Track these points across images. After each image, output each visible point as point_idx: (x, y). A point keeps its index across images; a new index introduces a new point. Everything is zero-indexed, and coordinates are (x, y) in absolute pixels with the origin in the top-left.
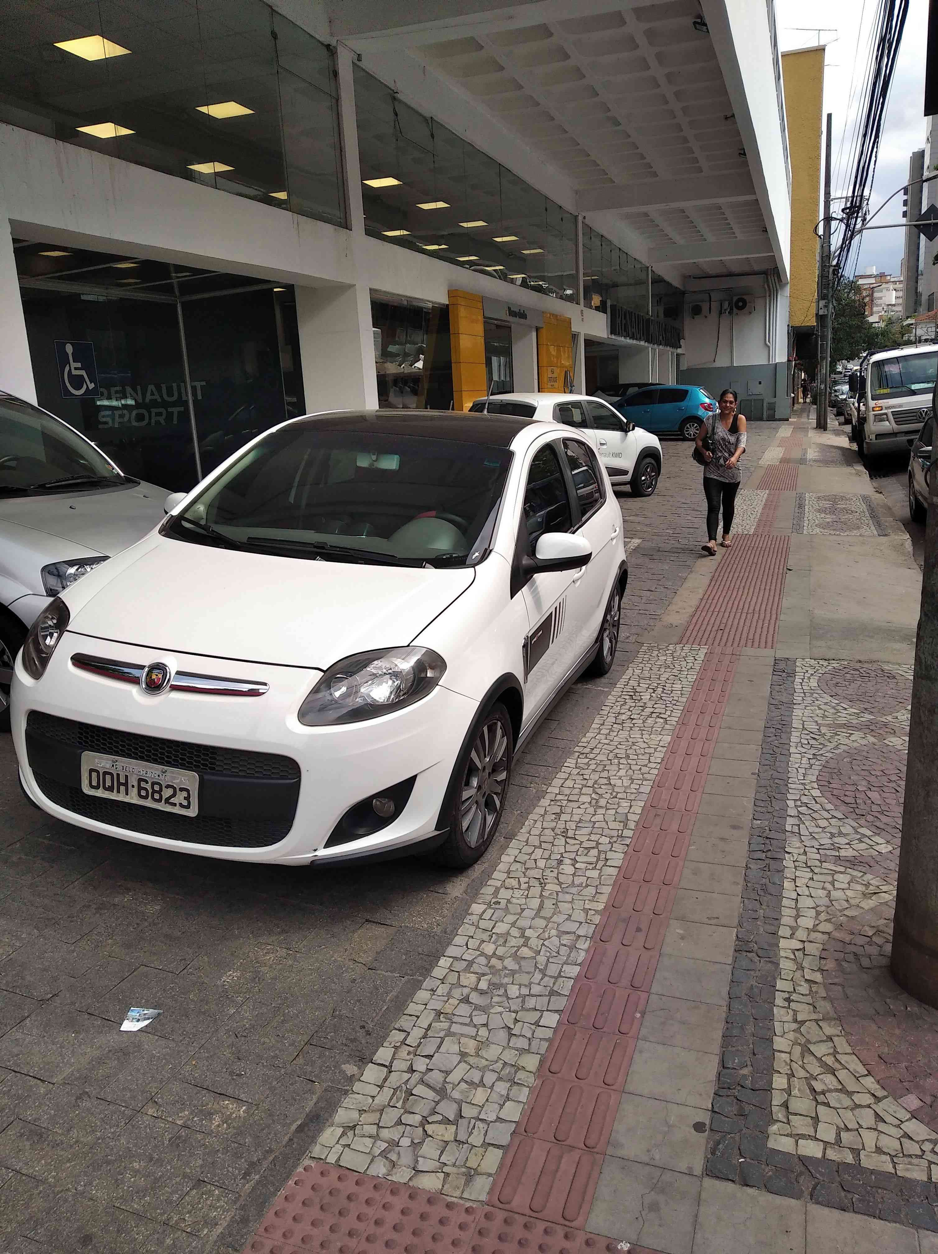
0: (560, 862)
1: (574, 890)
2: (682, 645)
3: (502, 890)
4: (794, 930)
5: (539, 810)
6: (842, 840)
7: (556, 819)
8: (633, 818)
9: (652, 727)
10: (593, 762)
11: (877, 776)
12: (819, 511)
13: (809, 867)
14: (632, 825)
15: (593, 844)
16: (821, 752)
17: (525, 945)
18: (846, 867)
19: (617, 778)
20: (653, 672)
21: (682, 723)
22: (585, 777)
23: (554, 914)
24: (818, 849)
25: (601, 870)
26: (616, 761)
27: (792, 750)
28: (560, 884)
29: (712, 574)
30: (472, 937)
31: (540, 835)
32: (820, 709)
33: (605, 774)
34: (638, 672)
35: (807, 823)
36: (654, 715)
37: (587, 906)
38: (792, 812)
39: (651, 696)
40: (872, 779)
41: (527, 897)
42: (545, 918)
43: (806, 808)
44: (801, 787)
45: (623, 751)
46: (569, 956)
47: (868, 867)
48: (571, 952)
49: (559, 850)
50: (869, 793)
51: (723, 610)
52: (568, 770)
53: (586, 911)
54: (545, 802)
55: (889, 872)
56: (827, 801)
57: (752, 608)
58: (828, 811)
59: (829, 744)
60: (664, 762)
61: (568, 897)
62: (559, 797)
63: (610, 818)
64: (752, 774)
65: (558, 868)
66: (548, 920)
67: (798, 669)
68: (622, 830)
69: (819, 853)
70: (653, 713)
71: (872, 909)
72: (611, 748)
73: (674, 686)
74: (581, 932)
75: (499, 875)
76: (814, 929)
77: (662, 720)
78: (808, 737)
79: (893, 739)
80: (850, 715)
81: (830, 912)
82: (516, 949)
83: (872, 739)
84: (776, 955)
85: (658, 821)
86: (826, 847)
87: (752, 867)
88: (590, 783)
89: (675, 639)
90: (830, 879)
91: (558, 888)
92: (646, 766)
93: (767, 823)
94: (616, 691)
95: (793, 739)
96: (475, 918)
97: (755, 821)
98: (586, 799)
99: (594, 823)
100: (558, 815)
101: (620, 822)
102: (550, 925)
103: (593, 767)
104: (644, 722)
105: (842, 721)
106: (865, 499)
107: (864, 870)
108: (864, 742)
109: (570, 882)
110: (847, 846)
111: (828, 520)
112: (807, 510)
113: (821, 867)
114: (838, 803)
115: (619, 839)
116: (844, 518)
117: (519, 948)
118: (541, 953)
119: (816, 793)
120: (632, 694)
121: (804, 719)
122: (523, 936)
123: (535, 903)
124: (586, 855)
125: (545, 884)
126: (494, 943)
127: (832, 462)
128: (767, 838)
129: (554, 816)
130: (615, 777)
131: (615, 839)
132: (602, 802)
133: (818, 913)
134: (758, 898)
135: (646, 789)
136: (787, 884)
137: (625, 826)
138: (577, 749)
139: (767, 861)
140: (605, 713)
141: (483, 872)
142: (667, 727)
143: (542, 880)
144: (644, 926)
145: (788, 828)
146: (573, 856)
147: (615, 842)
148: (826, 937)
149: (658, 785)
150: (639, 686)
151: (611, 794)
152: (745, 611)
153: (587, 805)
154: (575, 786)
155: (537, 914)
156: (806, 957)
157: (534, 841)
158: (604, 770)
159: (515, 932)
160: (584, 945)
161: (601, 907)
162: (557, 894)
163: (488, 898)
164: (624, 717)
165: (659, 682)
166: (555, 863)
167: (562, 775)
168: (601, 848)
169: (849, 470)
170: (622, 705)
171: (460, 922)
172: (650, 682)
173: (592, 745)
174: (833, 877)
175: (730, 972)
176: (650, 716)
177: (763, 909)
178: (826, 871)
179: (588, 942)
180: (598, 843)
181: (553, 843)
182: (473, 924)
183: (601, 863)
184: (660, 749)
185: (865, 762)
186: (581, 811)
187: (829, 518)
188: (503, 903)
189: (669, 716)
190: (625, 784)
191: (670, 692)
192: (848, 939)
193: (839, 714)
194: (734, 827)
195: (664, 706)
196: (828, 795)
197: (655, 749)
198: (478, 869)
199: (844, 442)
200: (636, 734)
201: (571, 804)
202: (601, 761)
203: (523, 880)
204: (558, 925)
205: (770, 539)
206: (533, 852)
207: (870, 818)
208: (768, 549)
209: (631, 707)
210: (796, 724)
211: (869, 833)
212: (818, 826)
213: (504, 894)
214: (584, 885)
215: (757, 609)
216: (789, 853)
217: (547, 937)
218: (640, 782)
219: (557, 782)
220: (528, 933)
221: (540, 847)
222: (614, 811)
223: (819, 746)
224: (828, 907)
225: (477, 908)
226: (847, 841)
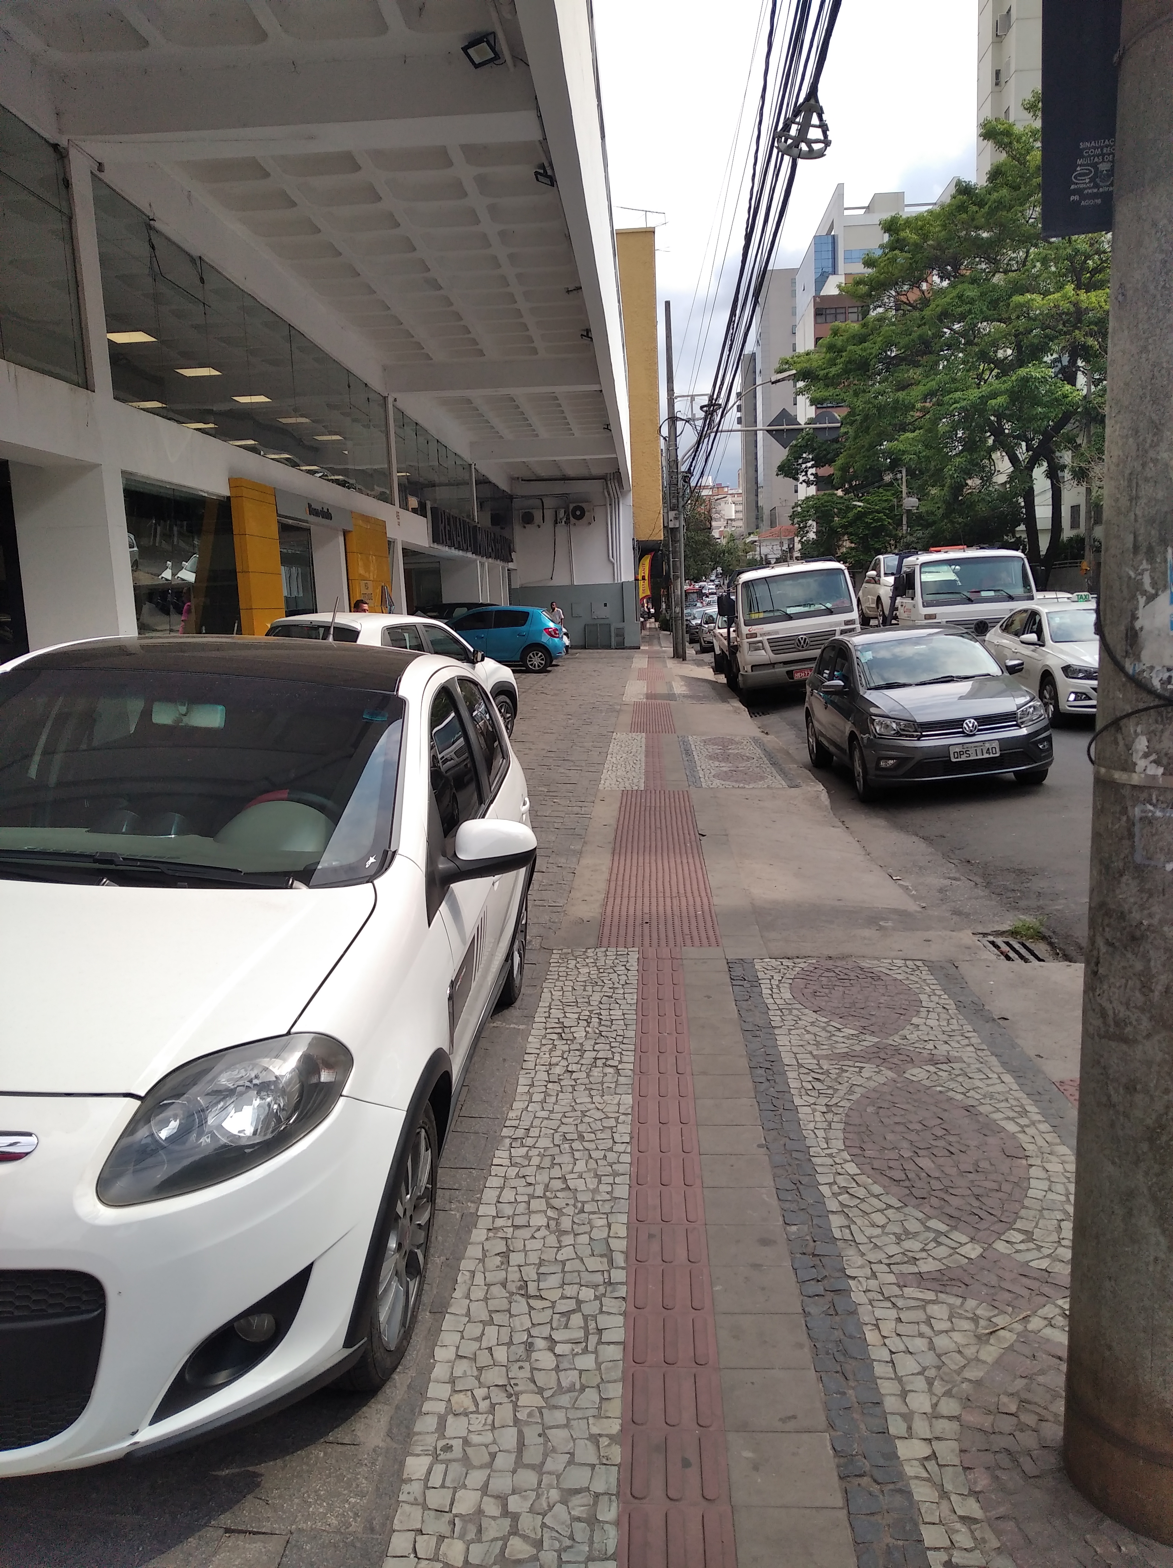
0: (529, 1347)
1: (564, 1400)
2: (604, 949)
3: (450, 1419)
4: (908, 1417)
5: (474, 1251)
6: (913, 1245)
7: (502, 1263)
8: (618, 1245)
9: (602, 1083)
10: (533, 1152)
11: (917, 1132)
12: (711, 757)
13: (888, 1299)
14: (620, 1259)
15: (571, 1305)
16: (834, 1101)
17: (514, 1531)
18: (936, 1291)
19: (575, 1176)
20: (576, 993)
21: (640, 1071)
22: (530, 1180)
23: (545, 1455)
24: (889, 1265)
25: (596, 1352)
26: (567, 1146)
27: (797, 1101)
28: (540, 1391)
29: (612, 845)
30: (420, 1532)
31: (486, 1299)
32: (808, 1032)
33: (556, 1172)
34: (557, 994)
35: (859, 1221)
36: (599, 1063)
37: (595, 1430)
38: (833, 1205)
39: (587, 1032)
40: (913, 1136)
41: (493, 1427)
42: (532, 1467)
43: (846, 1195)
44: (829, 1161)
45: (572, 1129)
46: (591, 1542)
47: (963, 1286)
48: (592, 1531)
49: (522, 1324)
50: (917, 1160)
51: (640, 894)
52: (501, 1171)
53: (595, 1439)
54: (479, 1234)
55: (993, 1291)
56: (870, 1181)
57: (675, 890)
58: (877, 1196)
59: (839, 1087)
60: (635, 1140)
61: (559, 1417)
62: (499, 1222)
63: (585, 1251)
64: (759, 1146)
65: (528, 1358)
66: (539, 1468)
67: (761, 975)
68: (609, 1271)
69: (891, 1272)
70: (596, 1059)
71: (998, 1362)
72: (554, 1124)
73: (612, 1012)
74: (599, 1486)
75: (438, 1390)
76: (934, 1415)
77: (611, 1070)
78: (811, 1079)
79: (915, 1071)
80: (848, 1039)
81: (946, 1378)
82: (500, 1543)
83: (890, 1074)
84: (901, 1475)
85: (655, 1247)
86: (897, 1259)
87: (812, 1311)
88: (539, 1191)
89: (593, 941)
90: (920, 1315)
91: (538, 1401)
92: (611, 1149)
93: (806, 1228)
94: (537, 1030)
95: (793, 1084)
96: (416, 1488)
97: (788, 1228)
98: (538, 1220)
99: (563, 1263)
100: (505, 1256)
101: (601, 1256)
102: (546, 1479)
103: (535, 1161)
104: (588, 1076)
105: (841, 1048)
106: (756, 740)
107: (959, 1291)
108: (882, 1080)
109: (553, 1384)
110: (924, 1254)
111: (724, 769)
112: (696, 757)
113: (902, 1296)
114: (887, 1182)
115: (609, 1289)
116: (742, 765)
117: (505, 1539)
118: (546, 1545)
119: (852, 1168)
120: (560, 1031)
121: (795, 1050)
122: (505, 1513)
123: (509, 1438)
124: (566, 1327)
125: (517, 1395)
126: (461, 1537)
127: (704, 697)
128: (814, 1255)
129: (499, 1258)
130: (573, 1176)
131: (602, 1289)
132: (566, 1223)
133: (930, 1382)
134: (839, 1369)
135: (622, 1191)
136: (871, 1336)
137: (611, 1262)
138: (505, 1132)
139: (829, 1296)
140: (531, 1065)
141: (409, 1387)
142: (622, 1080)
143: (508, 1388)
144: (692, 1455)
145: (837, 1234)
146: (545, 1331)
147: (604, 1295)
148: (955, 1425)
149: (637, 1181)
150: (565, 1017)
151: (575, 1206)
152: (668, 894)
153: (543, 1232)
154: (519, 1198)
155: (519, 1464)
156: (944, 1469)
157: (480, 1311)
158: (553, 1165)
159: (491, 1508)
160: (609, 1512)
161: (615, 1427)
162: (541, 1413)
163: (431, 1440)
164: (558, 1070)
165: (590, 1008)
166: (521, 1350)
167: (493, 1182)
168: (587, 1309)
169: (725, 707)
170: (551, 1051)
171: (393, 1501)
172: (579, 1010)
173: (526, 1124)
174: (925, 1311)
175: (848, 1525)
176: (594, 1064)
177: (853, 1388)
178: (913, 1303)
179: (615, 1504)
180: (579, 1302)
181: (509, 1311)
182: (415, 1503)
183: (593, 1339)
184: (622, 1118)
185: (895, 1111)
186: (537, 1244)
187: (725, 767)
188: (457, 1444)
189: (620, 1062)
190: (591, 1187)
191: (609, 1023)
192: (986, 1422)
193: (834, 1038)
194: (765, 1242)
195: (608, 1047)
196: (867, 1168)
197: (617, 1119)
198: (400, 1381)
199: (707, 673)
200: (583, 1097)
201: (520, 1233)
202: (545, 1149)
203: (480, 1393)
204: (558, 1477)
205: (667, 796)
206: (483, 1334)
207: (934, 1201)
208: (668, 809)
209: (563, 1052)
210: (787, 1059)
211: (943, 1228)
212: (874, 1225)
213: (455, 1427)
214: (578, 1386)
215: (682, 891)
216: (854, 1278)
217: (545, 1505)
218: (610, 1180)
219: (489, 1195)
220: (515, 1504)
221: (491, 1322)
222: (587, 1236)
223: (829, 1092)
224: (939, 1368)
225: (416, 1466)
226: (921, 1246)
